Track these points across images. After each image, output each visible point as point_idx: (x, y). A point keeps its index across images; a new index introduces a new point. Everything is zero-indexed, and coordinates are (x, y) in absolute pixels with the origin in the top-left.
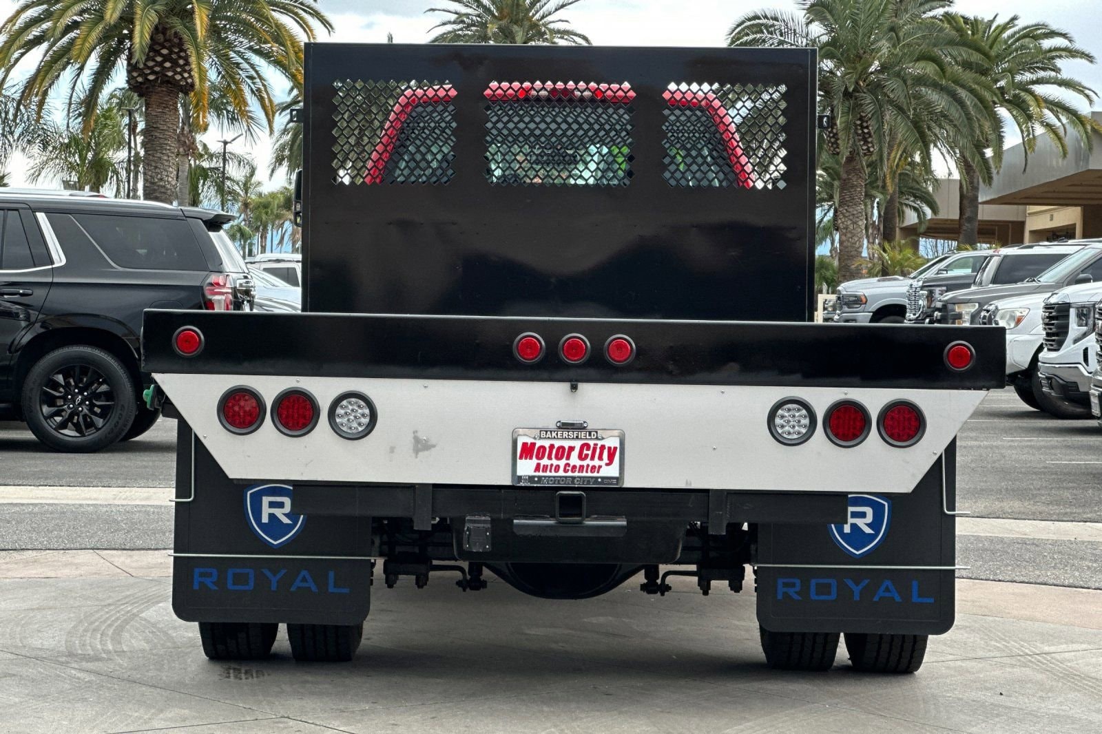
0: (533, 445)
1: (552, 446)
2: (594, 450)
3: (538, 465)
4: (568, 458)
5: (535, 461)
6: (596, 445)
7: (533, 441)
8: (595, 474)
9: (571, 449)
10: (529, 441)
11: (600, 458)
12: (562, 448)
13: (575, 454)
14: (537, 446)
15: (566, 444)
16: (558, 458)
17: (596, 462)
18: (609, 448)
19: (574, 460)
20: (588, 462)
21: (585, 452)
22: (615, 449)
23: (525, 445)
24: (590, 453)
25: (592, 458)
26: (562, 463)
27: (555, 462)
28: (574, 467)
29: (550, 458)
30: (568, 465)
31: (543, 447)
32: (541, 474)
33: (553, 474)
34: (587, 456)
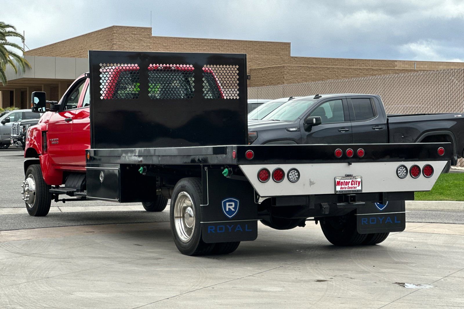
0: (340, 181)
1: (344, 182)
2: (355, 182)
3: (341, 187)
4: (348, 185)
5: (340, 186)
6: (355, 181)
7: (340, 180)
8: (355, 189)
9: (349, 182)
10: (339, 180)
11: (356, 185)
12: (347, 182)
13: (350, 183)
14: (341, 182)
15: (348, 181)
16: (346, 185)
17: (355, 186)
18: (359, 181)
19: (350, 185)
20: (353, 186)
21: (353, 183)
22: (360, 181)
23: (338, 181)
24: (354, 183)
25: (354, 185)
26: (347, 186)
27: (345, 186)
28: (350, 187)
29: (344, 185)
30: (348, 187)
31: (342, 182)
32: (342, 190)
33: (345, 190)
34: (353, 184)
